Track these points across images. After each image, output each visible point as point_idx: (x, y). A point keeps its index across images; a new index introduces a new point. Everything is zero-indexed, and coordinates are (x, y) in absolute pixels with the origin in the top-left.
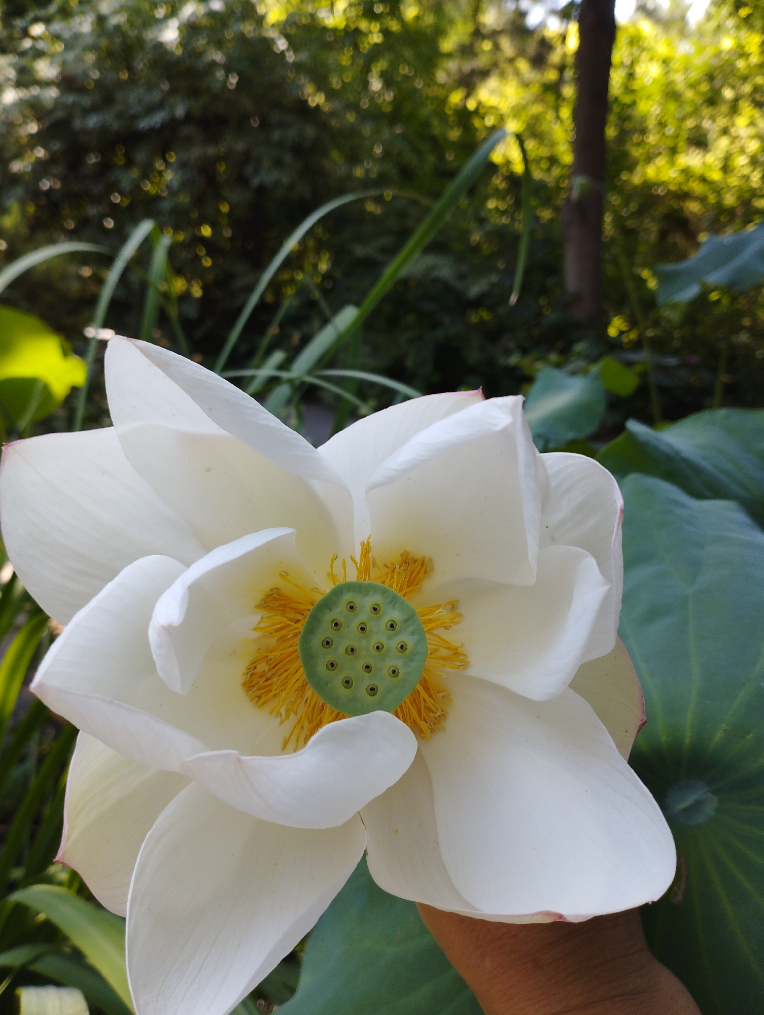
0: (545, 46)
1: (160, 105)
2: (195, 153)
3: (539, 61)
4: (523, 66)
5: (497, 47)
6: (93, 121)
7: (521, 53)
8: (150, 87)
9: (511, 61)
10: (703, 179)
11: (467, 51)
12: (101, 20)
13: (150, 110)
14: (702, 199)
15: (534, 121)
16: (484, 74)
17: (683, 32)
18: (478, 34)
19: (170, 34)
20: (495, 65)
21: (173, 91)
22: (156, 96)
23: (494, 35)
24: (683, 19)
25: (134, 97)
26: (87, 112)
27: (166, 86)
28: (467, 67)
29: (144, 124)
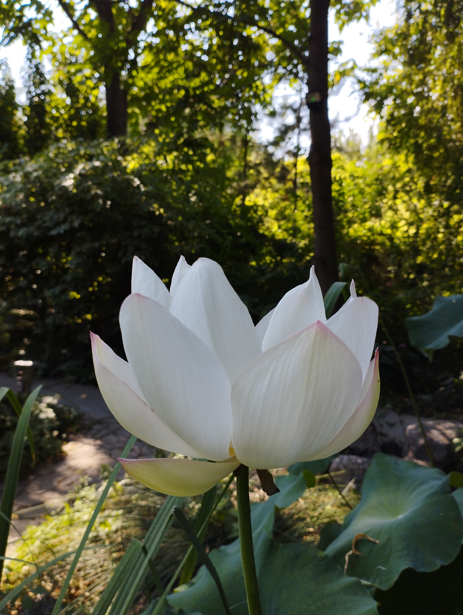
0: (285, 171)
1: (64, 221)
2: (87, 246)
3: (282, 178)
4: (274, 181)
5: (259, 173)
6: (21, 232)
7: (272, 175)
8: (58, 211)
9: (267, 179)
10: (381, 234)
11: (242, 175)
12: (27, 175)
13: (58, 224)
14: (382, 244)
15: (283, 210)
16: (253, 187)
17: (360, 158)
18: (247, 166)
19: (69, 182)
20: (258, 182)
21: (72, 213)
22: (62, 216)
23: (256, 166)
24: (359, 151)
25: (48, 217)
26: (19, 227)
27: (67, 210)
28: (243, 184)
29: (54, 232)
